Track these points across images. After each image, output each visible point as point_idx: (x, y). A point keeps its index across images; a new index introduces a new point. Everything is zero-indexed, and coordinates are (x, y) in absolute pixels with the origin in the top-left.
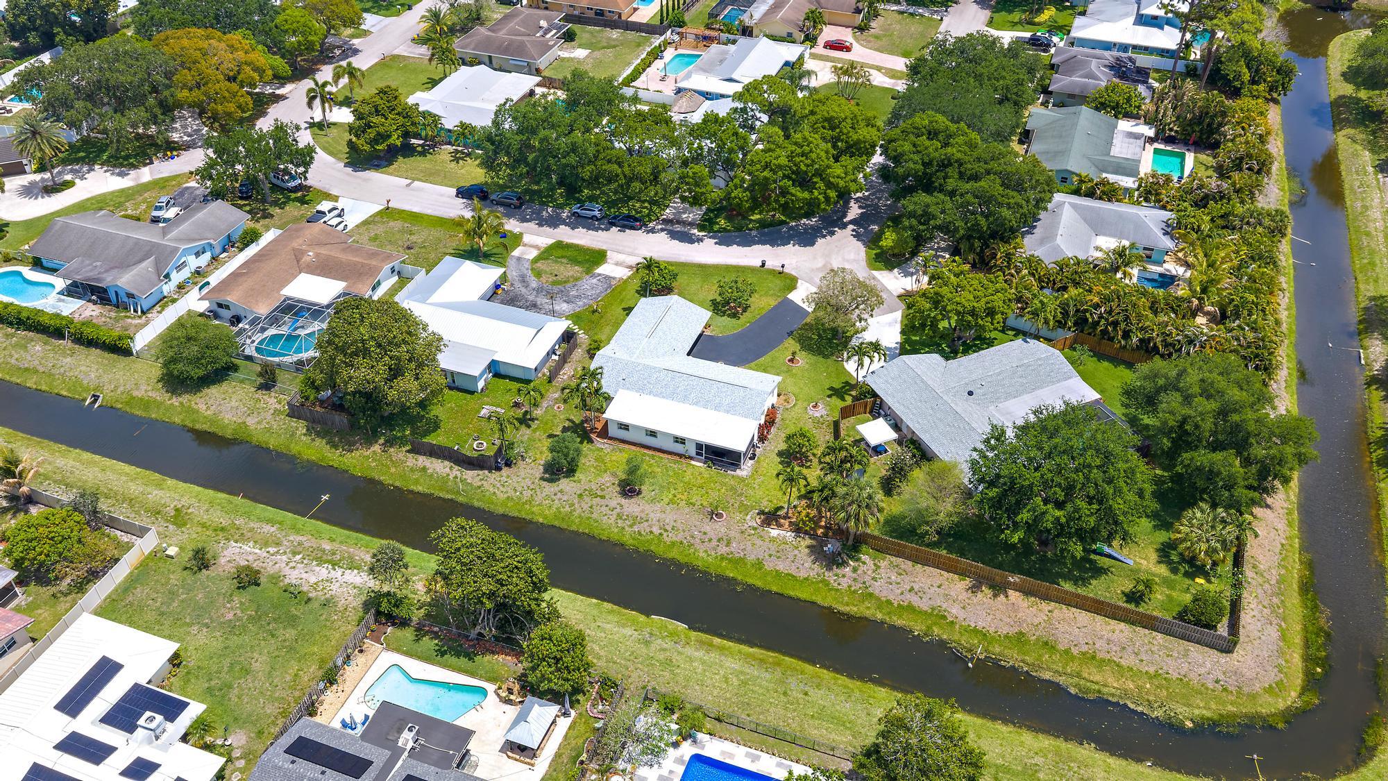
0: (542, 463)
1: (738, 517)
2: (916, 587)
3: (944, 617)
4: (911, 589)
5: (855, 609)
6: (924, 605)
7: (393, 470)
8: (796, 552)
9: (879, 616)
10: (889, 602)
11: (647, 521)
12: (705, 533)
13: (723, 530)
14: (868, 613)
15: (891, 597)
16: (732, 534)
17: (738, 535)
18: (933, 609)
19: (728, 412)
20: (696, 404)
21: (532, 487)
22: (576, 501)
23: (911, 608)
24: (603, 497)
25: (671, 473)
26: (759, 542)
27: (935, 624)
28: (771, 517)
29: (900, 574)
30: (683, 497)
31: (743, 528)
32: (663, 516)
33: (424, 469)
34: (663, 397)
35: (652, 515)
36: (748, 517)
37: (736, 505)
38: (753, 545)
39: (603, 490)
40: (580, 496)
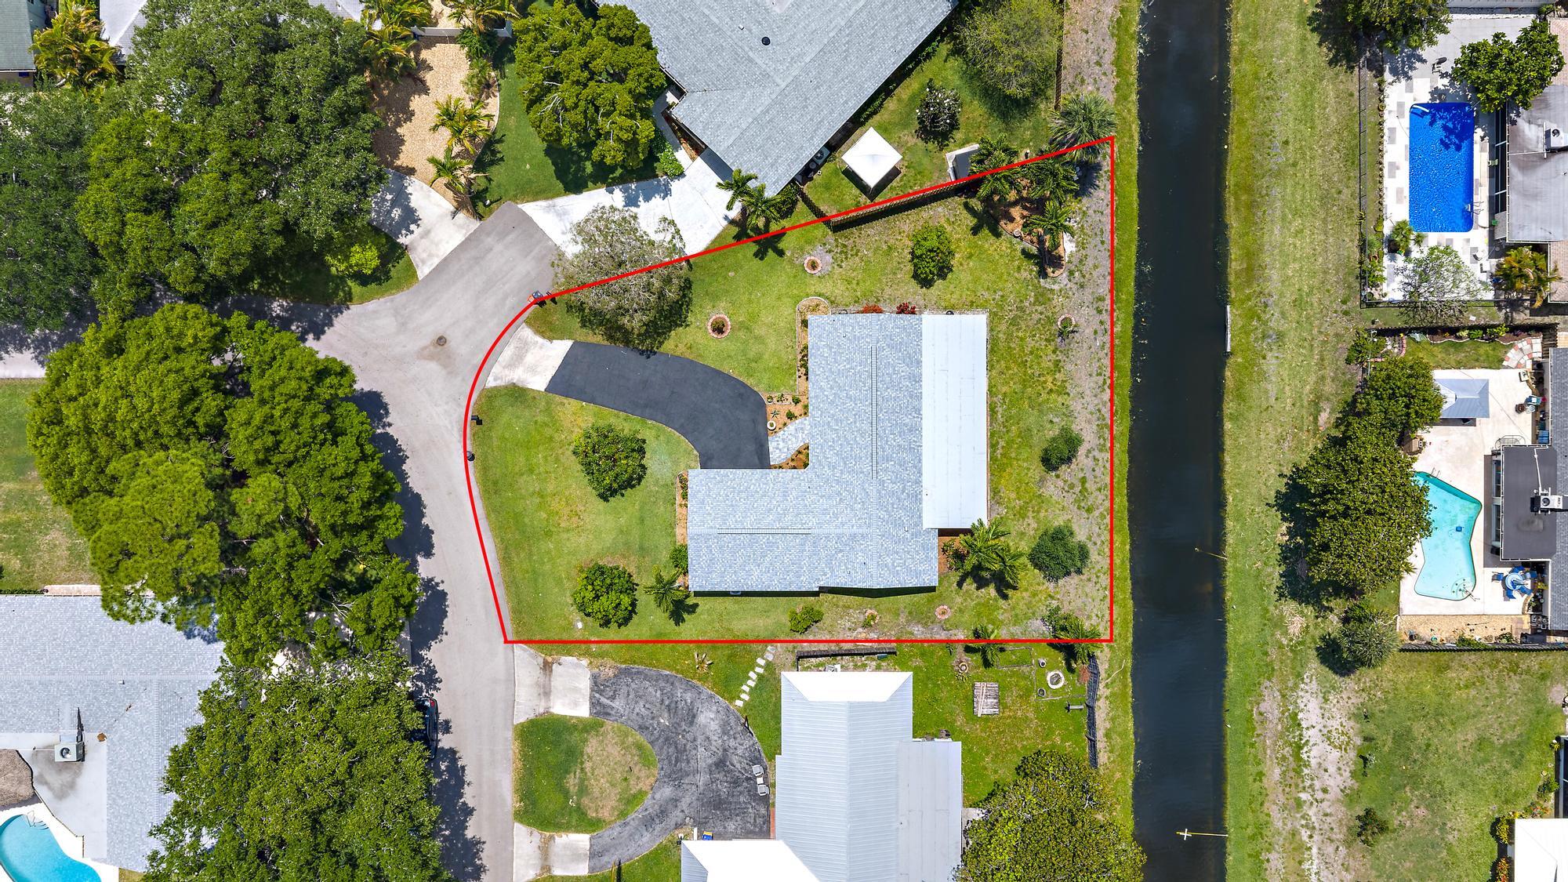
0: (1052, 584)
1: (1058, 301)
2: (1095, 58)
3: (1119, 21)
4: (1098, 64)
5: (1134, 126)
6: (1111, 46)
7: (1118, 775)
8: (1091, 212)
9: (1134, 97)
10: (1117, 88)
11: (1099, 411)
12: (1096, 332)
13: (1085, 311)
14: (1134, 110)
15: (1112, 87)
16: (1088, 296)
17: (1088, 291)
18: (1113, 35)
19: (919, 363)
20: (918, 411)
21: (1094, 579)
22: (1096, 513)
23: (1117, 62)
24: (1083, 481)
25: (1014, 411)
26: (1090, 262)
27: (1127, 30)
28: (1046, 259)
29: (1083, 81)
30: (1050, 379)
31: (1075, 287)
32: (1088, 392)
33: (1107, 735)
34: (920, 461)
35: (1091, 408)
36: (1056, 287)
37: (1040, 308)
38: (1096, 267)
39: (1072, 486)
40: (1089, 511)
